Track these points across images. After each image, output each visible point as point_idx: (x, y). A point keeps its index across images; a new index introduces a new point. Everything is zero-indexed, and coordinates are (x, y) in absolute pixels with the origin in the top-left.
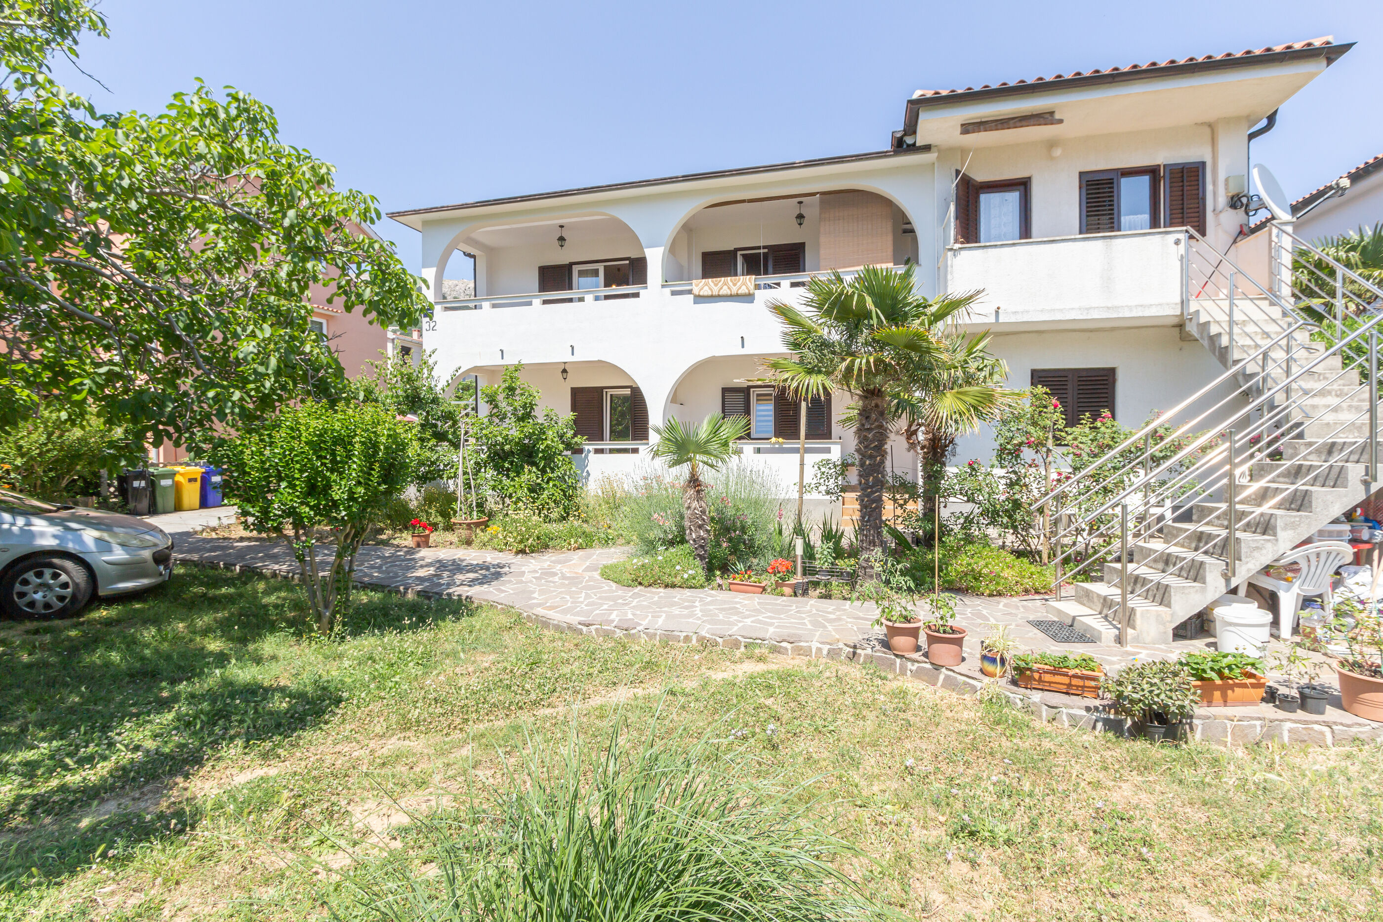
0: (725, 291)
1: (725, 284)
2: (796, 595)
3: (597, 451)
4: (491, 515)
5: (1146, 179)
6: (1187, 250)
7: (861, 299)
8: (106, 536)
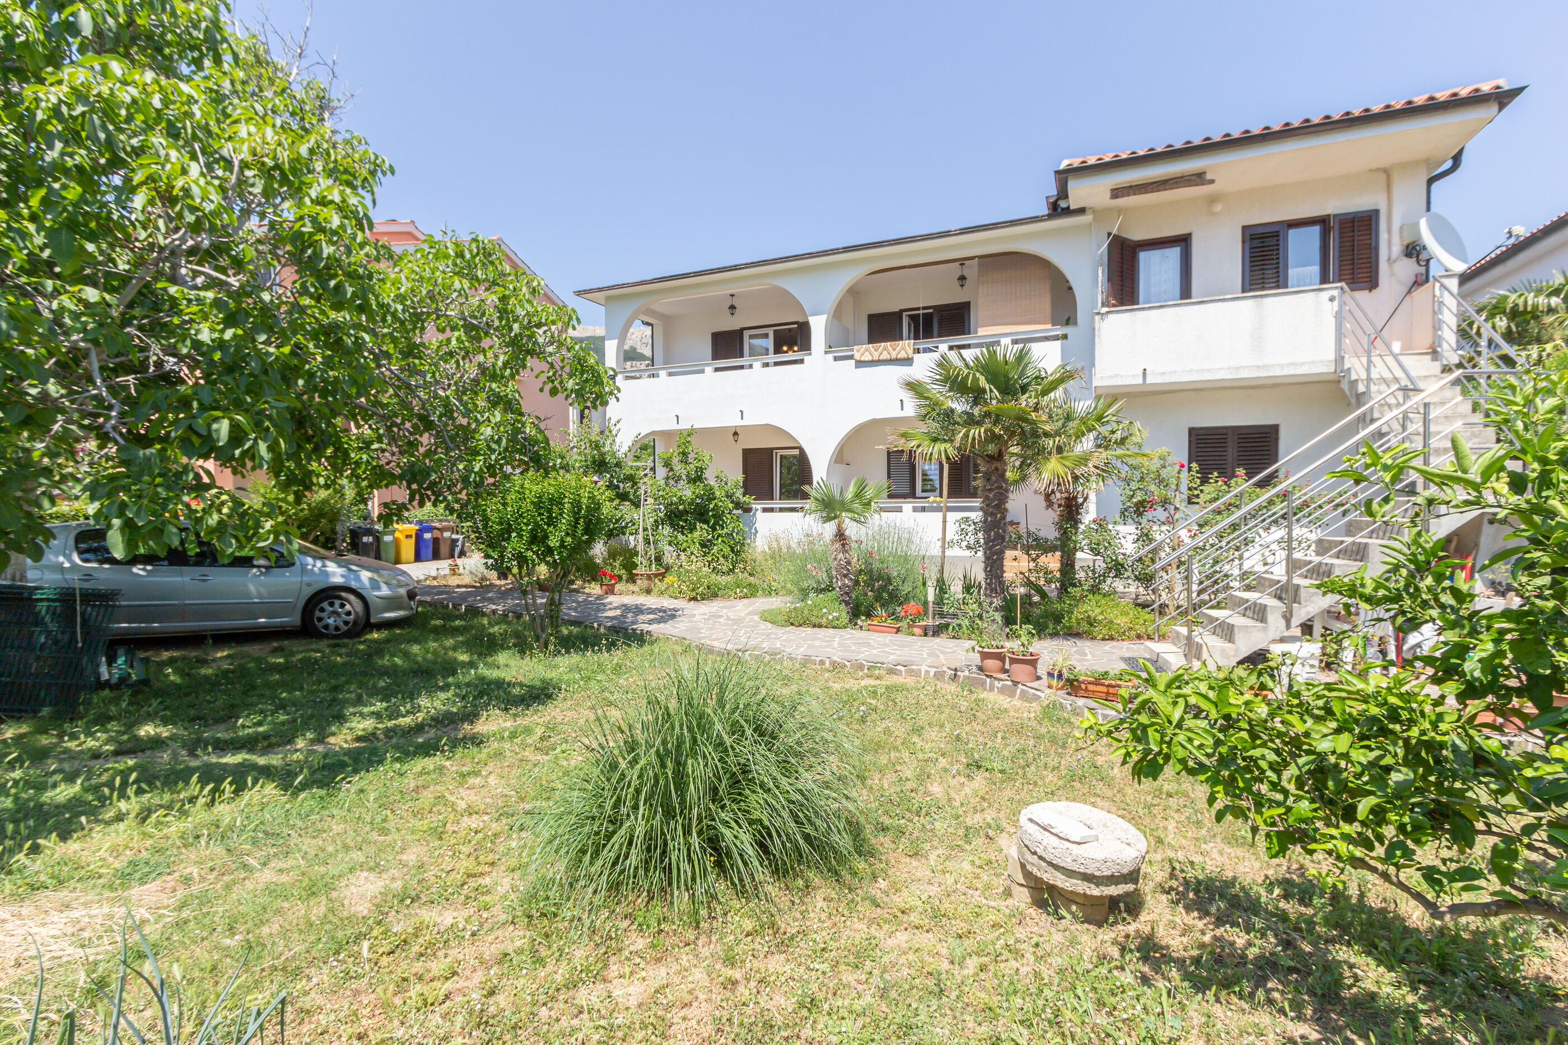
0: (885, 356)
1: (885, 349)
2: (926, 635)
3: (765, 510)
4: (668, 569)
5: (1316, 229)
6: (1340, 307)
7: (976, 380)
8: (376, 577)
